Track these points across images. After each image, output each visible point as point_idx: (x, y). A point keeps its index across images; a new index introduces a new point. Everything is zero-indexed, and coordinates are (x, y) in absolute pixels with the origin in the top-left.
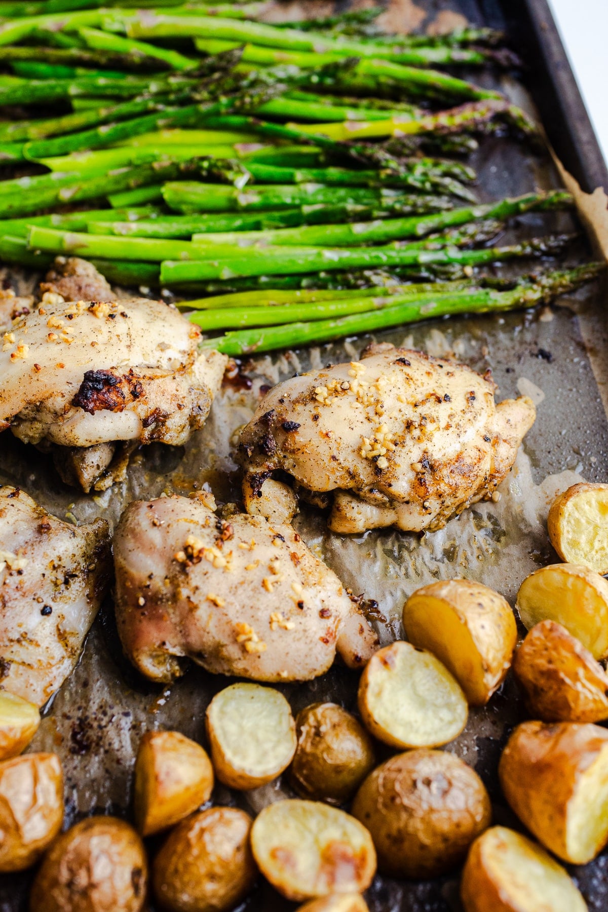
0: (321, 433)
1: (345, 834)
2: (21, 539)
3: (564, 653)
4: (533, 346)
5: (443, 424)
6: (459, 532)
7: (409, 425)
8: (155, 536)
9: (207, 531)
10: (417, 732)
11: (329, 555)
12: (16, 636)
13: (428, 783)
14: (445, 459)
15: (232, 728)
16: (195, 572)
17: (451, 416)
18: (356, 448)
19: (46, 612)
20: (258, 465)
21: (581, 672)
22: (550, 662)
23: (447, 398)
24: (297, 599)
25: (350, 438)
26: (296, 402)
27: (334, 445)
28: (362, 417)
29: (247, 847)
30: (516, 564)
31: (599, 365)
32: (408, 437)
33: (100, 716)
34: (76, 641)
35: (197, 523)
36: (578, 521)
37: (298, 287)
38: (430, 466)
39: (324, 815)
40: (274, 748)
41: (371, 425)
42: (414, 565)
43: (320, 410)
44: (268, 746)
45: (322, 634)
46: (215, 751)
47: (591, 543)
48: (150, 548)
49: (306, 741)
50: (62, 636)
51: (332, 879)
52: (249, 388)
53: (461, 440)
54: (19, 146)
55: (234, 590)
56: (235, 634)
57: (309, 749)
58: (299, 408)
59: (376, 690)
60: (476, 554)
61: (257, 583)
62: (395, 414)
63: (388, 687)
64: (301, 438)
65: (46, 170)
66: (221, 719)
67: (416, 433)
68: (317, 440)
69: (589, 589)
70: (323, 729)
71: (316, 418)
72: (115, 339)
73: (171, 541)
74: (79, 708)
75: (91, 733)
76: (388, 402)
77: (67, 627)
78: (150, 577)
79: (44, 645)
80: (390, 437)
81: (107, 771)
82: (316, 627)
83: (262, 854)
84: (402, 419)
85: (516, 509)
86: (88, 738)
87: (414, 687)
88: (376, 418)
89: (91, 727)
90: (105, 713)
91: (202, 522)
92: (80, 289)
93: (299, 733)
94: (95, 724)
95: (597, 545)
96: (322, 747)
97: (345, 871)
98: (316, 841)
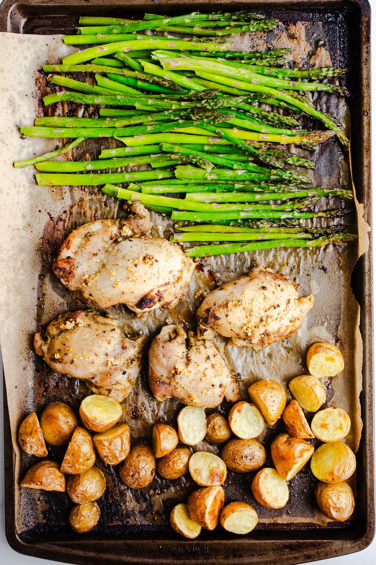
0: (228, 322)
1: (218, 465)
2: (116, 352)
3: (298, 422)
4: (321, 264)
5: (275, 318)
6: (275, 347)
7: (261, 320)
8: (164, 361)
9: (183, 360)
10: (246, 434)
11: (226, 351)
12: (114, 383)
13: (246, 457)
14: (273, 331)
15: (185, 425)
16: (177, 377)
17: (279, 314)
18: (240, 327)
19: (124, 373)
20: (204, 326)
21: (302, 429)
22: (293, 422)
23: (278, 306)
24: (212, 383)
25: (239, 324)
26: (220, 306)
27: (232, 326)
28: (244, 317)
29: (187, 466)
30: (293, 364)
31: (345, 277)
32: (261, 325)
33: (142, 407)
34: (134, 380)
35: (179, 357)
36: (317, 362)
37: (228, 225)
38: (267, 334)
39: (213, 458)
40: (199, 433)
41: (247, 319)
42: (256, 359)
43: (229, 313)
44: (197, 433)
45: (219, 394)
46: (180, 435)
47: (320, 369)
48: (162, 366)
49: (209, 429)
50: (130, 381)
51: (213, 481)
52: (203, 271)
53: (281, 323)
54: (111, 131)
55: (190, 383)
56: (190, 397)
57: (210, 432)
58: (221, 309)
59: (235, 420)
60: (279, 357)
61: (199, 380)
62: (258, 315)
63: (238, 419)
64: (220, 322)
65: (124, 145)
66: (182, 422)
67: (264, 323)
68: (226, 324)
69: (313, 393)
70: (215, 427)
71: (227, 316)
72: (153, 276)
73: (170, 364)
74: (135, 403)
75: (138, 413)
76: (255, 309)
77: (131, 378)
78: (162, 376)
79: (123, 384)
80: (254, 325)
81: (143, 426)
82: (217, 391)
83: (192, 470)
84: (259, 317)
85: (298, 341)
86: (137, 414)
87: (247, 418)
88: (250, 317)
89: (139, 411)
90: (143, 406)
91: (181, 356)
92: (138, 227)
93: (207, 427)
94: (140, 410)
95: (322, 370)
96: (214, 434)
97: (217, 478)
98: (209, 467)
